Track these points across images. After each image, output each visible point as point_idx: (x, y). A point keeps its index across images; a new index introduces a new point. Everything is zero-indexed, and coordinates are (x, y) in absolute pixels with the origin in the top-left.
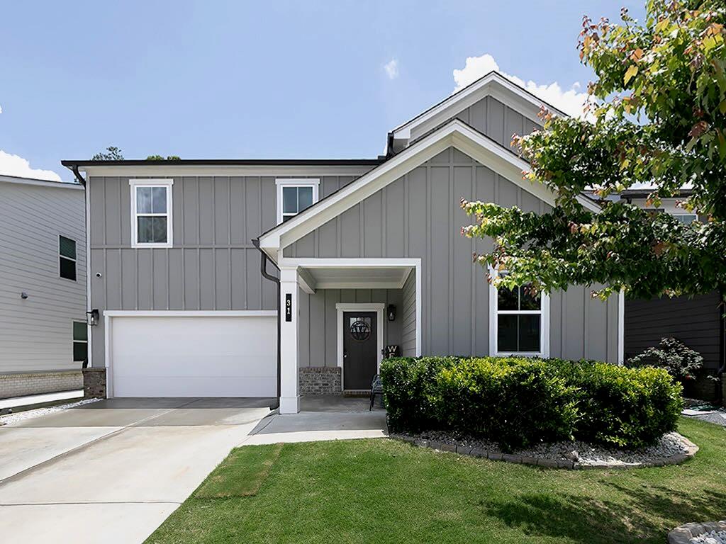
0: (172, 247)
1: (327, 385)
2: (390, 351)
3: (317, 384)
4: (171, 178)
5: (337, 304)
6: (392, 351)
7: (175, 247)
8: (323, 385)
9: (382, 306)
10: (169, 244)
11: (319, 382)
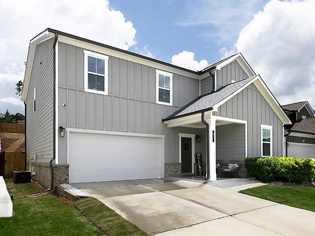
0: (107, 95)
1: (177, 171)
2: (198, 155)
3: (173, 171)
4: (108, 55)
5: (179, 133)
6: (199, 156)
7: (109, 95)
8: (175, 171)
9: (194, 135)
10: (106, 93)
11: (174, 170)
